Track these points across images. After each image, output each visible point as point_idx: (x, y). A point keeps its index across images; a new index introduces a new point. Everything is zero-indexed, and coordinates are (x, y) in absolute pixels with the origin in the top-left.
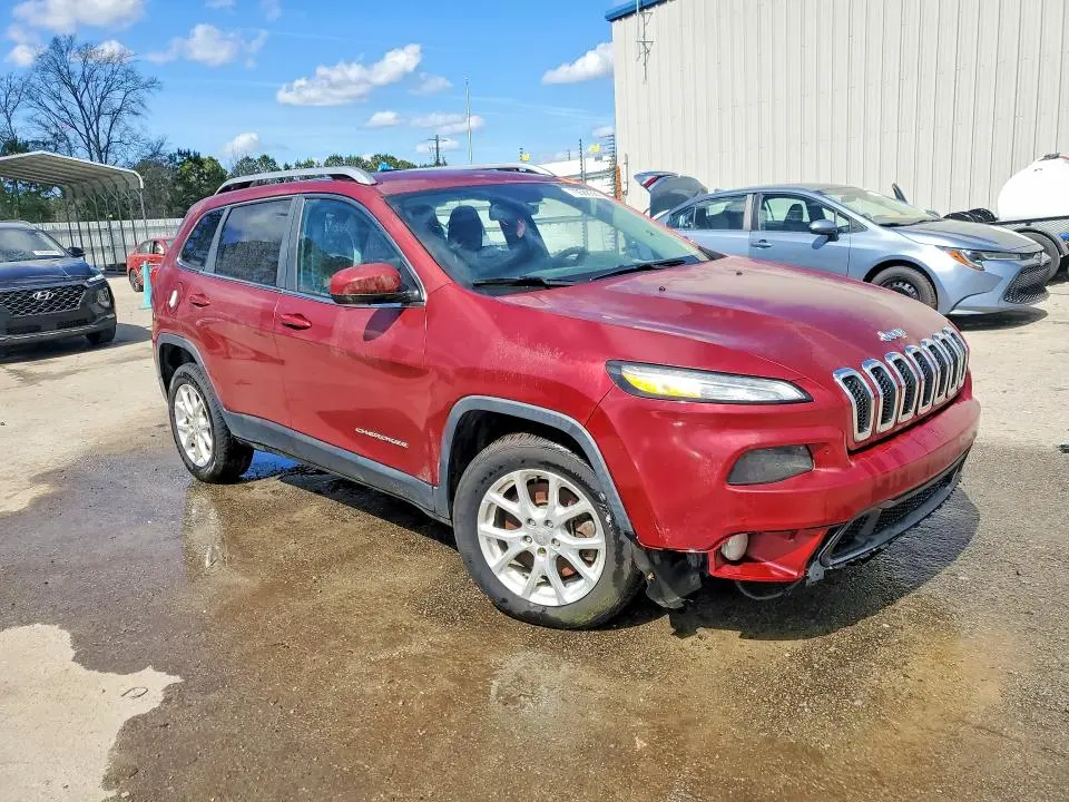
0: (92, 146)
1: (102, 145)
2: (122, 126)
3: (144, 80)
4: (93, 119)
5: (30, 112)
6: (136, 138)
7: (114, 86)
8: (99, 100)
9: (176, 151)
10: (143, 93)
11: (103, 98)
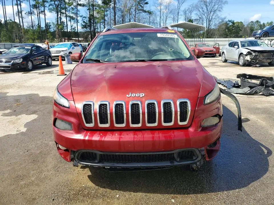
0: (208, 20)
1: (210, 19)
2: (216, 15)
3: (223, 2)
4: (209, 13)
5: (196, 12)
6: (219, 17)
7: (216, 4)
8: (212, 8)
9: (228, 20)
10: (223, 5)
11: (213, 7)
